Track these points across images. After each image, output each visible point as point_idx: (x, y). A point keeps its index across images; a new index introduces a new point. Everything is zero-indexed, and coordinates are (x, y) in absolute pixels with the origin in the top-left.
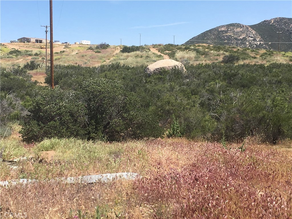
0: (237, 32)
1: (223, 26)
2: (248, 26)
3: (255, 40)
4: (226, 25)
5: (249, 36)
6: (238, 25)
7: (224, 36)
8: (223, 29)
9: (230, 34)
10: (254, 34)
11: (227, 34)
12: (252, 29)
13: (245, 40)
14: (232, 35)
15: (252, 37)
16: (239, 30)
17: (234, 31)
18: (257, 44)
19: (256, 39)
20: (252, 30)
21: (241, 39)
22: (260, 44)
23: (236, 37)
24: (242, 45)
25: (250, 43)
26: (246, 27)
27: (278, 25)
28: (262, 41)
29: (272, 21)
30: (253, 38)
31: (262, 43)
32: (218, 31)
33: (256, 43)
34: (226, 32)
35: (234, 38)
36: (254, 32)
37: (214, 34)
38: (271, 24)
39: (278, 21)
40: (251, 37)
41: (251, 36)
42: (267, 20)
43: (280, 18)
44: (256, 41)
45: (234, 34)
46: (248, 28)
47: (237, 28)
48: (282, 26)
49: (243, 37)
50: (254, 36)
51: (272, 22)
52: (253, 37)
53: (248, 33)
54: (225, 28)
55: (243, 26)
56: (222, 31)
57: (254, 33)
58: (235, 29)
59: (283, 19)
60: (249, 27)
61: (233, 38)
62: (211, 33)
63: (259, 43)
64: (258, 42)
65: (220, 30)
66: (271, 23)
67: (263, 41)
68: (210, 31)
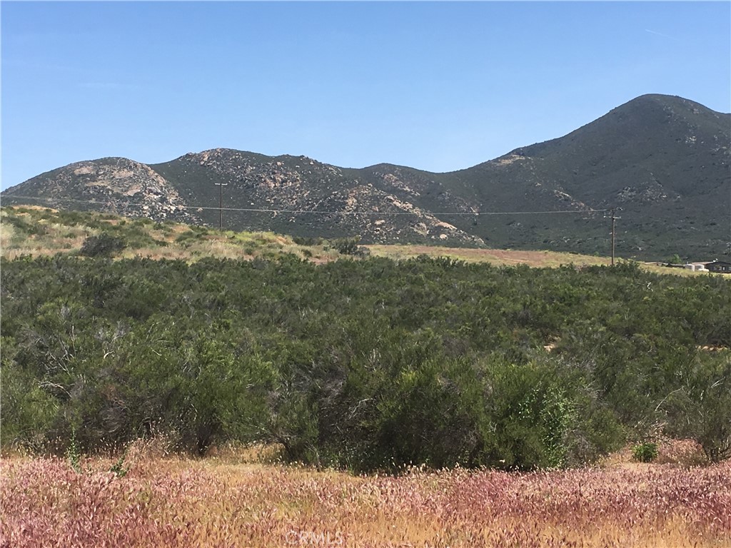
0: (120, 179)
1: (85, 164)
2: (148, 165)
3: (163, 200)
4: (94, 161)
5: (151, 191)
6: (124, 164)
7: (87, 187)
8: (85, 171)
9: (102, 184)
10: (162, 187)
11: (95, 184)
12: (156, 174)
13: (140, 200)
14: (109, 187)
15: (157, 194)
16: (125, 173)
17: (114, 177)
18: (169, 210)
19: (168, 198)
20: (157, 176)
21: (129, 196)
22: (177, 210)
23: (119, 192)
24: (134, 211)
25: (153, 208)
26: (143, 168)
27: (218, 166)
28: (182, 204)
29: (204, 157)
30: (160, 196)
31: (181, 207)
32: (73, 174)
33: (167, 208)
34: (94, 178)
35: (113, 195)
36: (162, 181)
37: (62, 183)
38: (202, 163)
39: (218, 156)
40: (155, 194)
41: (154, 191)
42: (194, 153)
43: (223, 149)
44: (168, 203)
45: (113, 185)
46: (147, 171)
47: (119, 170)
48: (228, 169)
49: (135, 191)
50: (161, 190)
51: (206, 159)
52: (160, 194)
53: (148, 183)
54: (91, 167)
55: (134, 164)
56: (83, 175)
57: (161, 184)
58: (115, 172)
59: (232, 152)
60: (149, 168)
61: (110, 193)
62: (55, 180)
63: (173, 208)
64: (171, 205)
65: (77, 172)
66: (202, 160)
67: (184, 204)
68: (53, 174)
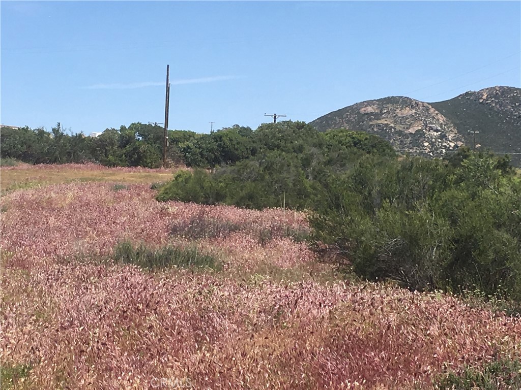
0: (403, 117)
1: (370, 103)
2: (428, 103)
3: (443, 137)
4: (377, 100)
5: (431, 128)
6: (406, 102)
7: (372, 125)
8: (370, 109)
9: (386, 122)
10: (442, 124)
11: (379, 122)
12: (436, 112)
13: (421, 137)
14: (392, 125)
15: (437, 131)
16: (407, 112)
17: (396, 115)
18: (448, 146)
19: (447, 135)
20: (437, 114)
21: (411, 133)
22: (456, 146)
23: (401, 129)
24: (415, 148)
25: (432, 144)
26: (423, 106)
27: (496, 103)
28: (460, 141)
29: (483, 95)
30: (439, 133)
31: (460, 144)
32: (359, 113)
33: (446, 144)
34: (378, 116)
35: (396, 132)
36: (442, 119)
37: (348, 122)
38: (481, 101)
39: (497, 94)
40: (435, 131)
41: (435, 129)
42: (473, 91)
43: (501, 87)
44: (447, 139)
45: (395, 122)
46: (428, 110)
47: (402, 109)
48: (505, 106)
49: (416, 129)
50: (441, 127)
51: (485, 97)
52: (439, 131)
53: (430, 119)
54: (375, 107)
55: (416, 103)
56: (367, 114)
57: (441, 121)
58: (398, 111)
59: (511, 90)
60: (430, 107)
61: (393, 130)
62: (342, 119)
63: (452, 145)
64: (450, 141)
65: (362, 111)
66: (481, 98)
67: (463, 140)
68: (340, 113)
